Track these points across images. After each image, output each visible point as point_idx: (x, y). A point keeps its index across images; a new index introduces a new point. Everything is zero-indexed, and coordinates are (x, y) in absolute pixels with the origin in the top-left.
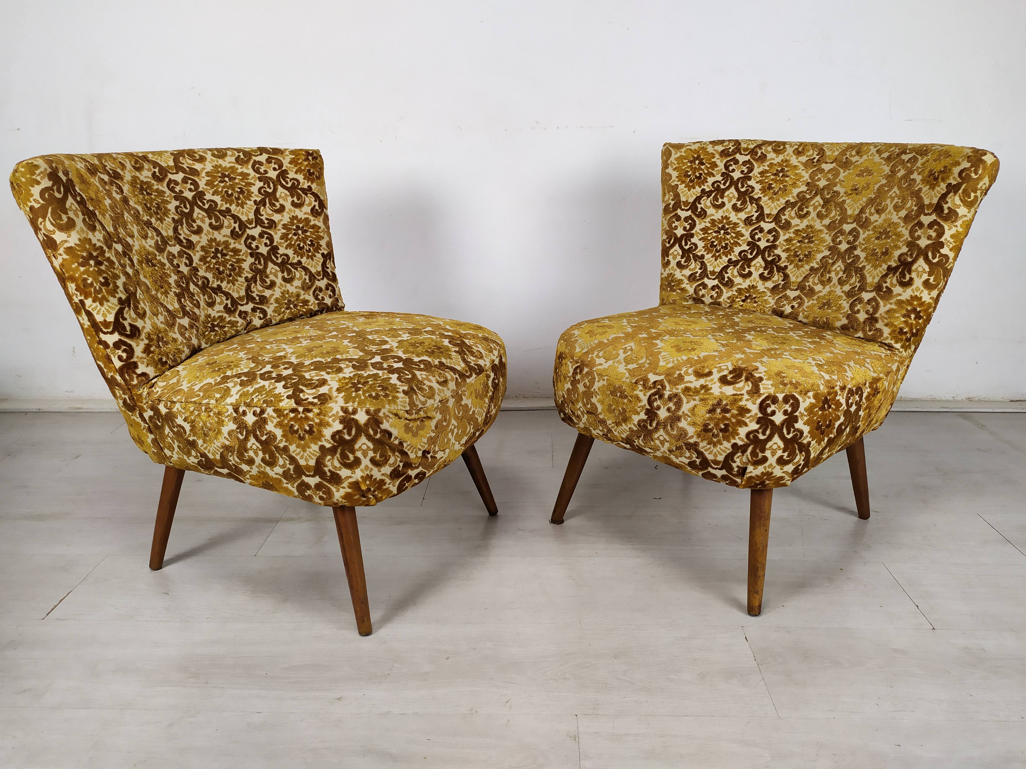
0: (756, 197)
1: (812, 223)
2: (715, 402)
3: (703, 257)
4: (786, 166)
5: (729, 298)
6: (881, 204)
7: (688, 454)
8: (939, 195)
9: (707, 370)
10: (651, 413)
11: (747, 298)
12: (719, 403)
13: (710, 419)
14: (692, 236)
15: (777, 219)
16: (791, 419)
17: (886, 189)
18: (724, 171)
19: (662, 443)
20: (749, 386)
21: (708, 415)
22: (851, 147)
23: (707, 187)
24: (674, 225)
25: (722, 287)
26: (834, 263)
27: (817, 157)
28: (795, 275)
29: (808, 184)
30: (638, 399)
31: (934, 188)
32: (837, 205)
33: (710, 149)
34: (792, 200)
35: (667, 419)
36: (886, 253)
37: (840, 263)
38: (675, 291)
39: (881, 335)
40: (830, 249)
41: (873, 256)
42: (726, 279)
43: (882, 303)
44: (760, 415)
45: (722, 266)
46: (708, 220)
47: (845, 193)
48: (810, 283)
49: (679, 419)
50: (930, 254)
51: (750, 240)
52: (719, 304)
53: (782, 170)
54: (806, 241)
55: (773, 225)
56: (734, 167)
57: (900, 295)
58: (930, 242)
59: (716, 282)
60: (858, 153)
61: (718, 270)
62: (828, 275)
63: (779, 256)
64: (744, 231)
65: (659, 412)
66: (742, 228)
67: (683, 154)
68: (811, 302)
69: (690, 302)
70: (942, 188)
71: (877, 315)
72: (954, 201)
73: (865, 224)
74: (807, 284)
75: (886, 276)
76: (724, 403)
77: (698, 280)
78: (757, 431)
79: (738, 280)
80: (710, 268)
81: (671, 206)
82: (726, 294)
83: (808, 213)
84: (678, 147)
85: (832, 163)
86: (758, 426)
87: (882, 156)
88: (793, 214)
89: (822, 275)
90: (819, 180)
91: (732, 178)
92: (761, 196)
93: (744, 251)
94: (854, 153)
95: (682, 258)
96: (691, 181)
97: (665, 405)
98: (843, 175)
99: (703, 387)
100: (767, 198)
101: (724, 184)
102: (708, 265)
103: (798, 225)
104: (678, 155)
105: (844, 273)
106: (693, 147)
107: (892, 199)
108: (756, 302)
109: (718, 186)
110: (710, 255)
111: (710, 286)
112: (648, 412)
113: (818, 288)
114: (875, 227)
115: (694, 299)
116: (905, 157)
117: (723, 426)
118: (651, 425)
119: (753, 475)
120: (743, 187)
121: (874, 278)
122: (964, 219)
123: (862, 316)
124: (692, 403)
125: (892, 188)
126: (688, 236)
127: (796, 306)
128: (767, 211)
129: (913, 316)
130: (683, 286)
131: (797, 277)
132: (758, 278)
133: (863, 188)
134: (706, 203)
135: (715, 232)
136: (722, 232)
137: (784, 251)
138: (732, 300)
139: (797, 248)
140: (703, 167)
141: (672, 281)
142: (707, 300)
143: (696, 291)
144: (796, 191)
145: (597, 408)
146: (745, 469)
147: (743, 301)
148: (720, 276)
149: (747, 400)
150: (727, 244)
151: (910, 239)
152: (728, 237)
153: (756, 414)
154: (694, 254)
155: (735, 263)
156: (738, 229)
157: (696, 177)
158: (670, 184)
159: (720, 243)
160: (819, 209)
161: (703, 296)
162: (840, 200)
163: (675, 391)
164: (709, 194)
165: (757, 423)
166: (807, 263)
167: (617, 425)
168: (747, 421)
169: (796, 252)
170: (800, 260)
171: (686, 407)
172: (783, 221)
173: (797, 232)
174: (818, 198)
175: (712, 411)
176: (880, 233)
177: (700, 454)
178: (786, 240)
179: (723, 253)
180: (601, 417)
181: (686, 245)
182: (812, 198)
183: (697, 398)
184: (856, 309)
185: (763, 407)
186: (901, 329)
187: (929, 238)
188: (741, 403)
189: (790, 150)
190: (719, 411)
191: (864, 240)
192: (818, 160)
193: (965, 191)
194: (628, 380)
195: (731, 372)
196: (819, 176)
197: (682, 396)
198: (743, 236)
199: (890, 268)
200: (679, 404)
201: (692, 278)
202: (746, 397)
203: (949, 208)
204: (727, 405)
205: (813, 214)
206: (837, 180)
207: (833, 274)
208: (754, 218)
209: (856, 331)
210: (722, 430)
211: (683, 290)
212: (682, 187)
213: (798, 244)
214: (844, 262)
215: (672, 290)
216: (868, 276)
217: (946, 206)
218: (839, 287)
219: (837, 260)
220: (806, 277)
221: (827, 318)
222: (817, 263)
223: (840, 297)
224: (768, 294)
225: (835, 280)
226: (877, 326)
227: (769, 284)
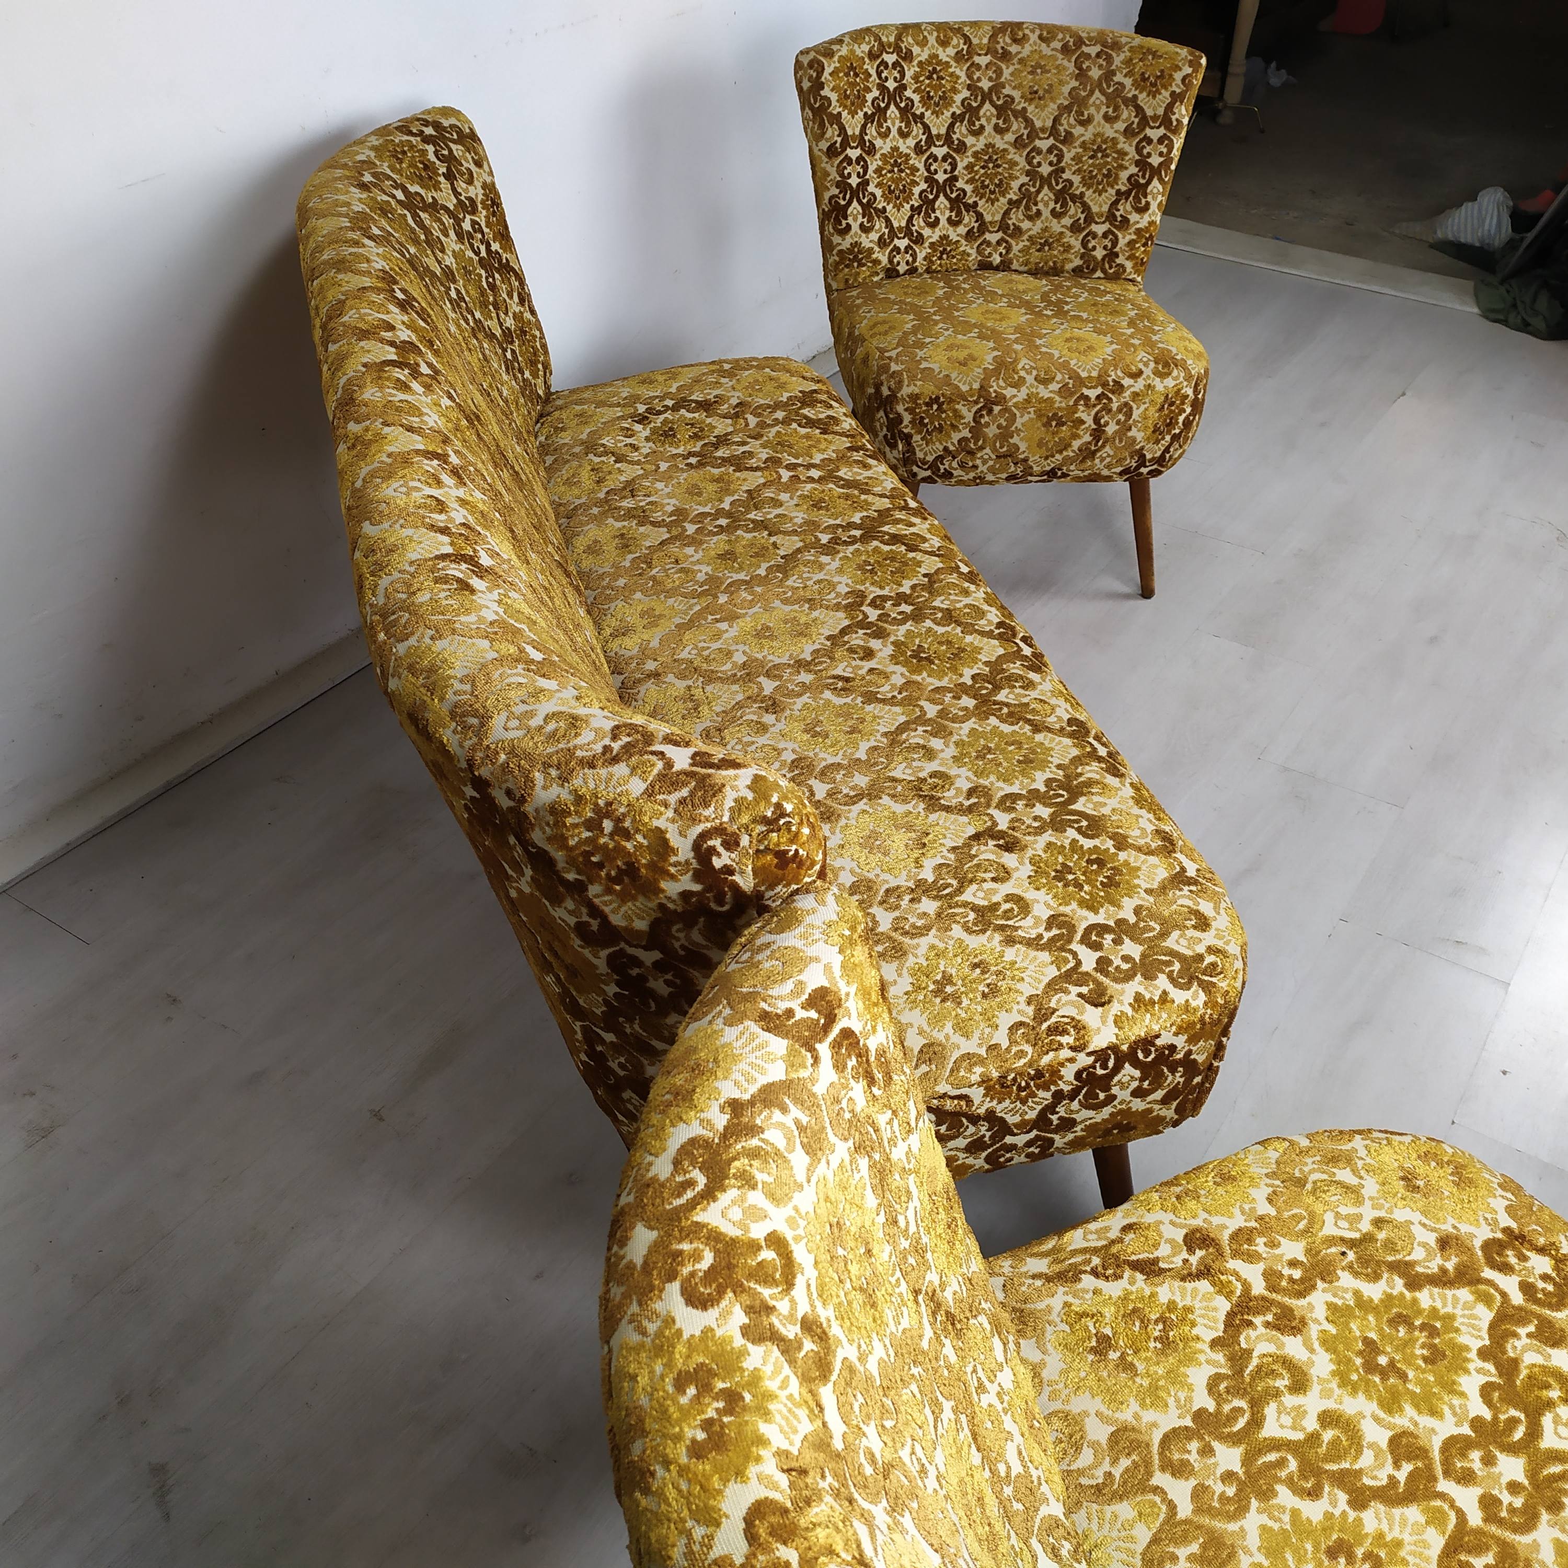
0: (918, 112)
1: (990, 140)
2: (1162, 398)
3: (884, 210)
4: (936, 63)
5: (924, 259)
6: (1082, 113)
7: (1126, 462)
11: (943, 253)
12: (1167, 398)
13: (1158, 418)
14: (868, 182)
15: (948, 139)
17: (1083, 93)
18: (878, 80)
19: (1102, 461)
21: (1157, 415)
23: (869, 109)
24: (846, 172)
25: (914, 246)
26: (1038, 192)
27: (965, 47)
28: (991, 213)
29: (969, 87)
30: (1081, 421)
31: (1154, 97)
32: (1016, 114)
34: (958, 112)
35: (1115, 432)
36: (1109, 175)
37: (1046, 190)
38: (864, 265)
39: (1125, 271)
40: (1027, 173)
41: (1090, 179)
42: (915, 234)
43: (1120, 235)
45: (906, 218)
46: (878, 156)
47: (1023, 97)
48: (1013, 220)
49: (1129, 428)
50: (1164, 173)
51: (926, 174)
52: (916, 269)
53: (934, 70)
54: (991, 165)
55: (946, 149)
56: (885, 73)
57: (1137, 222)
58: (1163, 159)
59: (906, 241)
60: (1013, 38)
61: (904, 223)
62: (1035, 208)
63: (963, 190)
64: (917, 164)
66: (914, 160)
67: (838, 64)
68: (1023, 244)
69: (883, 275)
70: (1165, 96)
71: (1117, 249)
72: (1182, 111)
73: (1067, 139)
74: (1010, 222)
75: (1116, 202)
77: (889, 244)
79: (927, 232)
80: (896, 224)
81: (838, 145)
82: (921, 255)
83: (982, 127)
84: (830, 54)
85: (986, 54)
87: (1052, 46)
88: (964, 130)
89: (1027, 208)
90: (979, 79)
91: (888, 90)
92: (923, 110)
93: (924, 191)
94: (1008, 38)
95: (863, 217)
96: (853, 104)
98: (1007, 72)
100: (930, 112)
101: (883, 101)
102: (892, 220)
103: (974, 145)
104: (833, 67)
105: (1056, 203)
106: (844, 52)
107: (1098, 108)
108: (954, 257)
109: (878, 105)
110: (891, 205)
111: (902, 249)
112: (1093, 432)
113: (1026, 225)
114: (1084, 142)
115: (889, 272)
116: (1092, 50)
117: (1167, 421)
118: (1095, 445)
120: (901, 100)
121: (1101, 206)
123: (1099, 254)
124: (1141, 408)
125: (1091, 93)
126: (864, 184)
127: (1004, 252)
128: (934, 131)
130: (874, 256)
131: (993, 215)
132: (947, 225)
133: (1046, 91)
134: (871, 132)
135: (889, 172)
136: (896, 170)
137: (967, 182)
138: (928, 259)
139: (982, 175)
140: (858, 80)
141: (860, 252)
142: (902, 268)
143: (890, 260)
144: (958, 99)
145: (1018, 449)
147: (940, 258)
148: (908, 231)
149: (1186, 386)
150: (904, 186)
151: (1137, 157)
152: (904, 175)
154: (875, 209)
155: (919, 210)
156: (911, 162)
157: (856, 97)
158: (831, 113)
159: (897, 186)
160: (994, 120)
161: (899, 264)
162: (1019, 108)
163: (1122, 400)
164: (872, 118)
165: (1191, 406)
166: (1002, 194)
168: (1186, 407)
169: (983, 182)
170: (992, 192)
171: (1136, 414)
172: (956, 142)
173: (976, 155)
174: (988, 105)
175: (1161, 409)
176: (1093, 150)
177: (1140, 458)
178: (966, 168)
179: (904, 199)
180: (1021, 457)
181: (864, 197)
182: (980, 107)
183: (1145, 400)
184: (1089, 245)
185: (1195, 389)
186: (1143, 259)
187: (1160, 154)
188: (1182, 392)
189: (931, 37)
190: (1165, 406)
191: (1072, 159)
192: (968, 52)
194: (1063, 404)
196: (978, 74)
197: (1131, 403)
198: (918, 170)
200: (1128, 413)
201: (881, 242)
202: (1185, 383)
203: (1178, 120)
205: (989, 129)
206: (1003, 79)
207: (1041, 206)
208: (923, 143)
209: (1094, 271)
210: (1166, 425)
211: (876, 262)
212: (844, 115)
213: (982, 171)
214: (1051, 188)
215: (861, 265)
216: (1091, 204)
217: (1174, 118)
218: (1055, 221)
219: (1041, 187)
220: (1006, 213)
221: (1054, 263)
222: (1015, 193)
223: (1062, 233)
224: (964, 242)
225: (1046, 213)
226: (1118, 261)
227: (962, 230)
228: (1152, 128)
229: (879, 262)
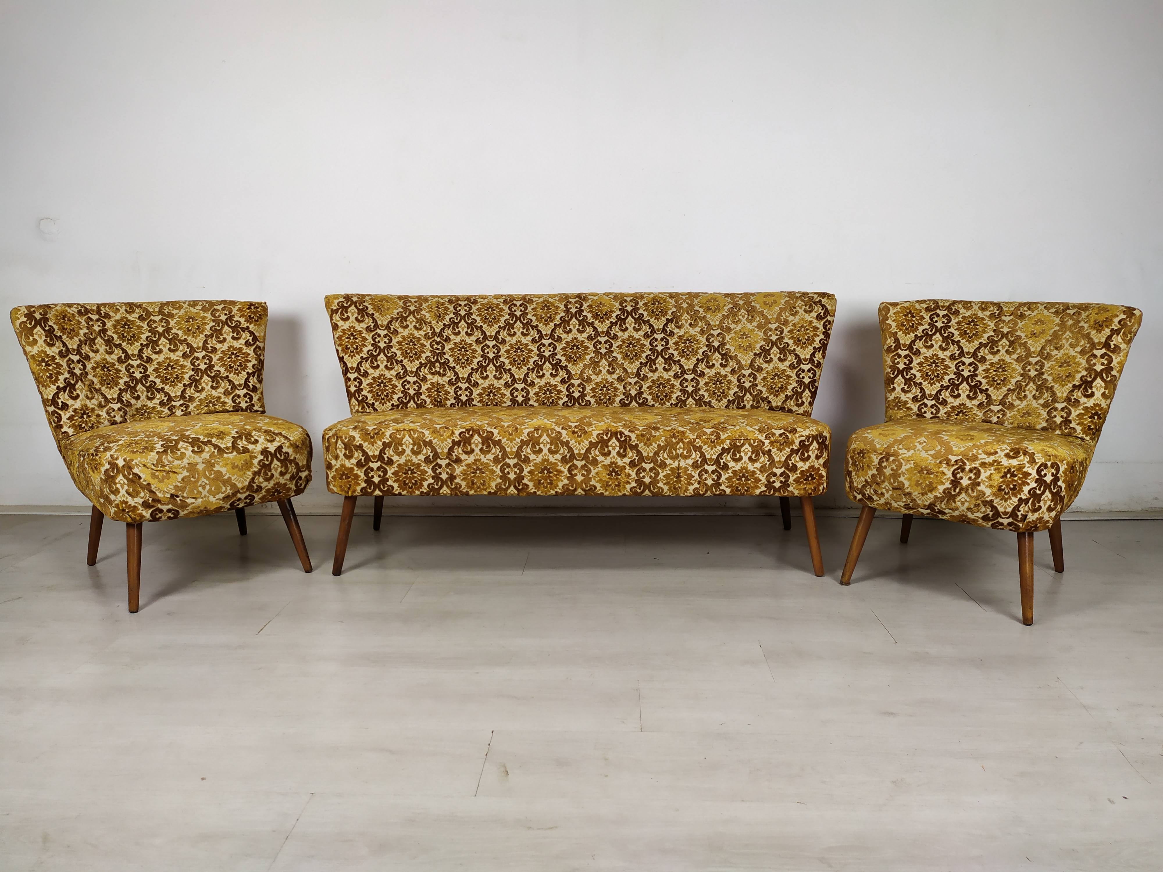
0: (956, 340)
1: (1003, 358)
2: (1006, 470)
3: (921, 384)
4: (975, 318)
5: (945, 413)
6: (1058, 343)
7: (983, 509)
8: (1106, 337)
9: (992, 451)
10: (955, 482)
11: (959, 412)
12: (1009, 470)
13: (1002, 482)
14: (911, 368)
15: (974, 355)
16: (1056, 479)
17: (1060, 333)
18: (929, 321)
19: (963, 504)
20: (1027, 459)
21: (1001, 480)
22: (1021, 305)
23: (919, 333)
24: (896, 361)
25: (939, 406)
26: (1027, 385)
27: (998, 312)
28: (996, 395)
29: (994, 331)
30: (944, 473)
31: (1100, 332)
32: (1021, 345)
33: (917, 306)
34: (984, 342)
35: (968, 485)
36: (1069, 376)
37: (1031, 384)
38: (901, 409)
39: (1075, 431)
40: (1022, 375)
41: (1058, 378)
42: (941, 400)
43: (1073, 410)
44: (1037, 477)
45: (936, 390)
46: (922, 357)
47: (1026, 336)
48: (1009, 399)
49: (979, 484)
50: (1104, 375)
51: (955, 370)
52: (938, 417)
53: (973, 321)
54: (1000, 370)
55: (972, 360)
56: (936, 319)
57: (1086, 403)
58: (1103, 367)
59: (933, 402)
60: (1029, 309)
61: (934, 393)
62: (1023, 394)
63: (980, 382)
64: (950, 364)
65: (961, 481)
66: (948, 362)
67: (899, 310)
68: (1013, 413)
69: (914, 417)
70: (1107, 331)
71: (1070, 418)
72: (1117, 340)
73: (1048, 357)
74: (1007, 401)
75: (1073, 391)
76: (1012, 470)
77: (920, 401)
78: (1035, 488)
79: (950, 400)
80: (927, 392)
81: (893, 347)
82: (943, 411)
83: (998, 351)
84: (895, 305)
85: (1010, 316)
86: (1036, 485)
87: (1050, 311)
88: (986, 351)
89: (1018, 393)
90: (1002, 327)
91: (936, 327)
92: (960, 339)
93: (952, 379)
94: (1026, 309)
95: (905, 385)
96: (907, 329)
97: (966, 476)
98: (1020, 324)
99: (994, 461)
100: (964, 340)
101: (931, 331)
102: (926, 389)
103: (991, 360)
104: (895, 310)
105: (1037, 391)
106: (906, 305)
107: (1067, 340)
108: (967, 415)
109: (927, 333)
110: (927, 382)
111: (929, 405)
112: (952, 482)
113: (1017, 403)
114: (1057, 359)
115: (918, 415)
116: (1071, 312)
117: (1012, 486)
118: (955, 491)
119: (1030, 520)
120: (945, 333)
121: (1063, 393)
122: (1125, 351)
123: (1058, 420)
124: (988, 473)
125: (1065, 332)
126: (908, 369)
127: (1001, 416)
128: (965, 350)
129: (1096, 417)
130: (908, 406)
132: (966, 398)
133: (1040, 333)
134: (919, 344)
135: (928, 365)
136: (934, 365)
137: (983, 378)
138: (948, 414)
139: (993, 375)
140: (914, 319)
141: (899, 402)
142: (928, 415)
143: (919, 409)
144: (986, 336)
145: (904, 485)
146: (1026, 516)
147: (957, 415)
148: (936, 397)
149: (1028, 467)
150: (938, 374)
151: (1087, 366)
152: (939, 369)
153: (1035, 477)
154: (914, 382)
155: (947, 388)
156: (945, 363)
157: (910, 326)
158: (891, 332)
159: (933, 373)
160: (1007, 348)
161: (925, 412)
162: (1023, 341)
163: (973, 465)
164: (921, 338)
165: (1036, 482)
166: (1005, 385)
167: (923, 495)
168: (1029, 481)
169: (993, 378)
170: (998, 384)
171: (984, 475)
172: (980, 357)
173: (992, 364)
174: (1004, 340)
175: (1004, 477)
176: (1062, 363)
177: (994, 508)
178: (984, 370)
179: (936, 381)
180: (907, 491)
181: (907, 375)
182: (999, 341)
183: (992, 468)
184: (1053, 415)
185: (1039, 472)
186: (1089, 426)
187: (1103, 364)
188: (1024, 470)
189: (976, 307)
190: (1009, 476)
191: (1049, 368)
192: (999, 314)
193: (1124, 333)
194: (933, 462)
195: (1011, 451)
196: (1002, 325)
197: (980, 468)
198: (950, 368)
199: (1074, 386)
200: (978, 474)
201: (915, 399)
202: (1027, 465)
203: (1114, 345)
204: (1014, 471)
205: (1003, 351)
206: (1017, 328)
207: (1027, 393)
208: (956, 355)
209: (1055, 430)
210: (1011, 489)
211: (909, 409)
212: (900, 334)
213: (994, 373)
214: (1035, 383)
215: (899, 409)
216: (1057, 392)
217: (1112, 344)
218: (1035, 401)
219: (1029, 382)
220: (1006, 396)
221: (1029, 423)
222: (1012, 385)
223: (1037, 408)
224: (976, 409)
225: (1030, 397)
226: (1071, 425)
227: (976, 402)
228: (1097, 349)
229: (911, 409)
